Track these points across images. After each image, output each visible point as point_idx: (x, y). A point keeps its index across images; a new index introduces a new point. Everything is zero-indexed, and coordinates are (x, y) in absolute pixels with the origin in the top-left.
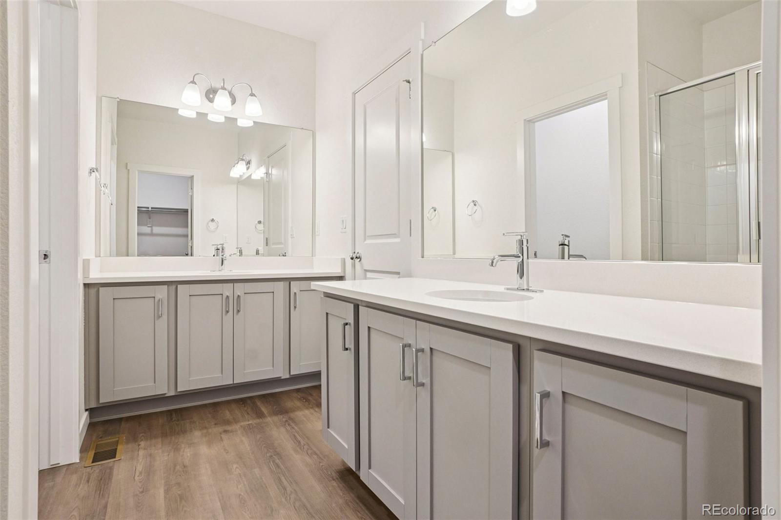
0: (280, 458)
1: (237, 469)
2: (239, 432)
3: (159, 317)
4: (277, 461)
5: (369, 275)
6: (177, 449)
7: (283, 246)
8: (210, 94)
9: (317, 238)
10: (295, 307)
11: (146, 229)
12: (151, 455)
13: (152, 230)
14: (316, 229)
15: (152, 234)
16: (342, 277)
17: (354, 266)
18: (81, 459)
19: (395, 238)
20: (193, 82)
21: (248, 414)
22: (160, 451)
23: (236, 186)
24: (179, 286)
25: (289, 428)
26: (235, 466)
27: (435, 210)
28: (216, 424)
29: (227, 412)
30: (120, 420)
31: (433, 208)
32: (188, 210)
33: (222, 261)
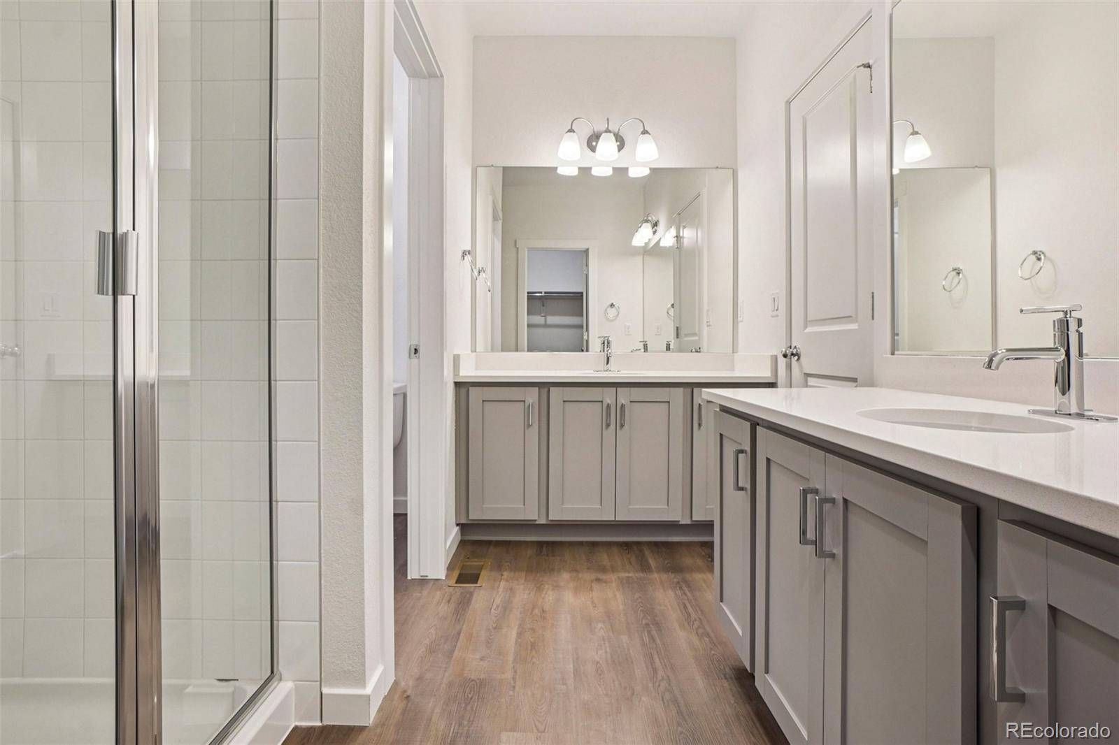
0: (659, 629)
1: (602, 630)
2: (614, 585)
3: (529, 426)
4: (654, 633)
5: (811, 381)
6: (539, 589)
7: (697, 338)
8: (592, 141)
9: (740, 325)
10: (700, 425)
11: (538, 319)
12: (511, 589)
13: (546, 321)
14: (739, 313)
15: (546, 326)
16: (772, 383)
17: (789, 367)
18: (446, 577)
19: (852, 322)
20: (571, 130)
21: (630, 563)
22: (522, 587)
23: (642, 257)
24: (551, 389)
25: (679, 592)
26: (600, 625)
27: (959, 273)
28: (588, 569)
29: (605, 556)
30: (489, 543)
31: (954, 270)
32: (582, 293)
33: (608, 358)
